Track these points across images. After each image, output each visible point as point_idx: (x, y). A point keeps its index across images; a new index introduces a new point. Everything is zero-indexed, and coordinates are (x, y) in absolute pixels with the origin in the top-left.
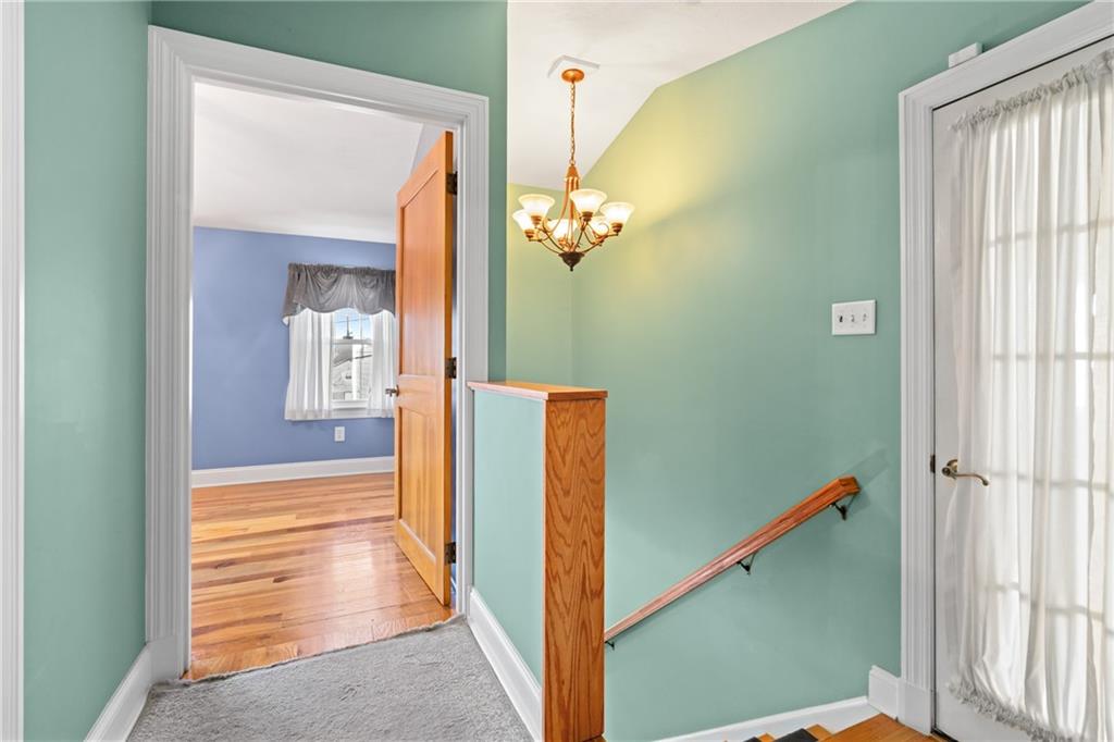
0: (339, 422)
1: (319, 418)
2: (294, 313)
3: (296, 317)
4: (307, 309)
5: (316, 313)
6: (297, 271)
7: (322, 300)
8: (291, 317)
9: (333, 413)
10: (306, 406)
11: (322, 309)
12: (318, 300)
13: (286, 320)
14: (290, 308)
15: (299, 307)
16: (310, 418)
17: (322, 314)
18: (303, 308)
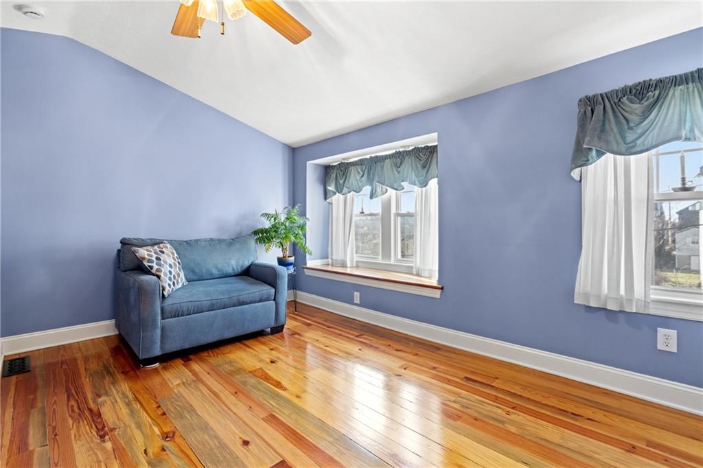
0: (666, 322)
1: (627, 310)
2: (586, 163)
3: (591, 167)
4: (608, 154)
5: (620, 158)
6: (590, 105)
7: (630, 136)
8: (584, 168)
9: (651, 306)
10: (605, 290)
11: (630, 151)
12: (624, 138)
13: (575, 174)
14: (581, 156)
15: (594, 153)
16: (612, 306)
17: (633, 157)
18: (600, 154)
